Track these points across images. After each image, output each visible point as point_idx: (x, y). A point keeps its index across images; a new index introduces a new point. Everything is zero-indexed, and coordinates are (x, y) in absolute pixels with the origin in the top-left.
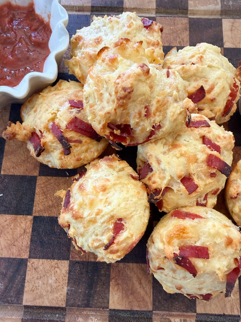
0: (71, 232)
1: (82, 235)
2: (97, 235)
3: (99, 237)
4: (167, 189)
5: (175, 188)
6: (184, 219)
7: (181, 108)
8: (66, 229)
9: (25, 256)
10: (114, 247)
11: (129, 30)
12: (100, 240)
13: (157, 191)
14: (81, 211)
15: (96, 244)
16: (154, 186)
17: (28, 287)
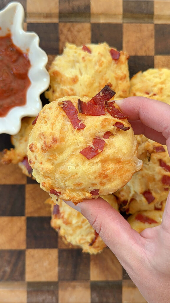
0: (62, 232)
1: (71, 235)
2: (83, 236)
3: (84, 237)
4: (133, 200)
5: (138, 199)
6: (144, 223)
7: (143, 150)
8: (57, 230)
9: (23, 247)
10: (96, 244)
11: (100, 69)
12: (85, 239)
13: (125, 202)
14: (70, 219)
15: (82, 242)
16: (122, 199)
17: (28, 269)
